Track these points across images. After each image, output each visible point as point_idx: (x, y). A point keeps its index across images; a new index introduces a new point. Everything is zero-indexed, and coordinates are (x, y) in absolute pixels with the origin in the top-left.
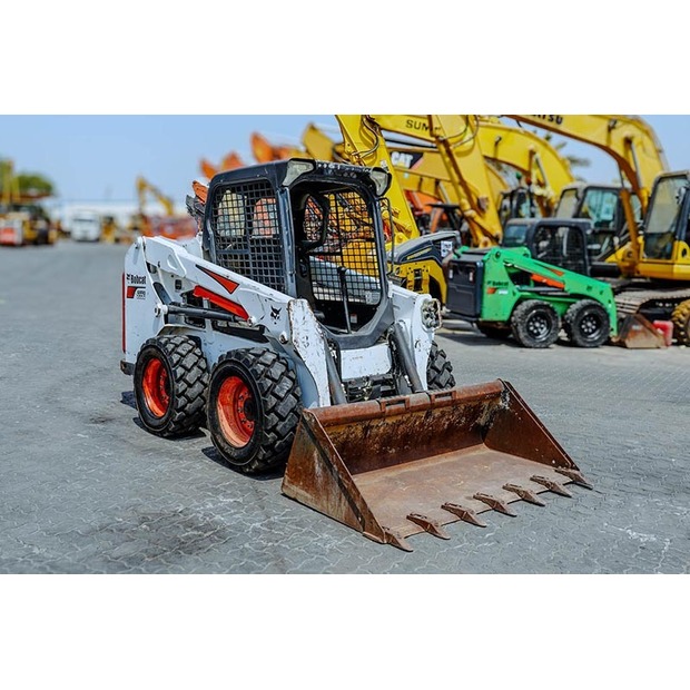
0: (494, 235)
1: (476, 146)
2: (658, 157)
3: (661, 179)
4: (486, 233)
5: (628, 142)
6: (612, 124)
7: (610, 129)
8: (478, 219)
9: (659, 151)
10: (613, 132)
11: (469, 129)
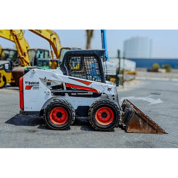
0: (28, 63)
1: (23, 38)
2: (59, 43)
3: (62, 49)
4: (26, 62)
5: (54, 39)
6: (52, 34)
7: (51, 35)
8: (24, 58)
9: (60, 42)
10: (52, 36)
11: (21, 33)
